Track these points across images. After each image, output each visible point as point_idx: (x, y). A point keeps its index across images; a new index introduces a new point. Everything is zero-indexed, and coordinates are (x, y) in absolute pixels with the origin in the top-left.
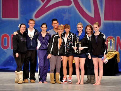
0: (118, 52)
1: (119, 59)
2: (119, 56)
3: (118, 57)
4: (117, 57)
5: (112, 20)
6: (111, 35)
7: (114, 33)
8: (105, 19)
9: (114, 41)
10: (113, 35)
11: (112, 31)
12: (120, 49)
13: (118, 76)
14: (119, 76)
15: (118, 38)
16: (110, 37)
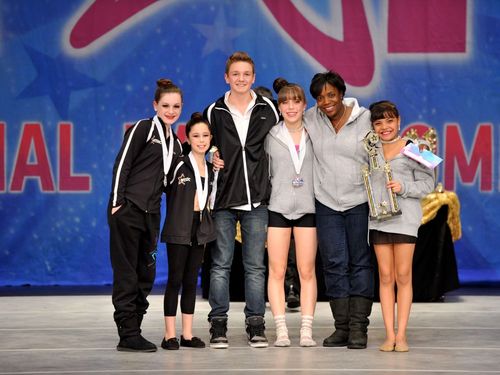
0: (452, 194)
1: (460, 224)
2: (458, 213)
3: (453, 218)
4: (450, 216)
5: (425, 50)
6: (420, 117)
7: (434, 111)
8: (392, 48)
9: (435, 143)
10: (429, 119)
11: (425, 99)
12: (461, 180)
13: (457, 301)
14: (461, 301)
15: (452, 131)
16: (414, 128)
